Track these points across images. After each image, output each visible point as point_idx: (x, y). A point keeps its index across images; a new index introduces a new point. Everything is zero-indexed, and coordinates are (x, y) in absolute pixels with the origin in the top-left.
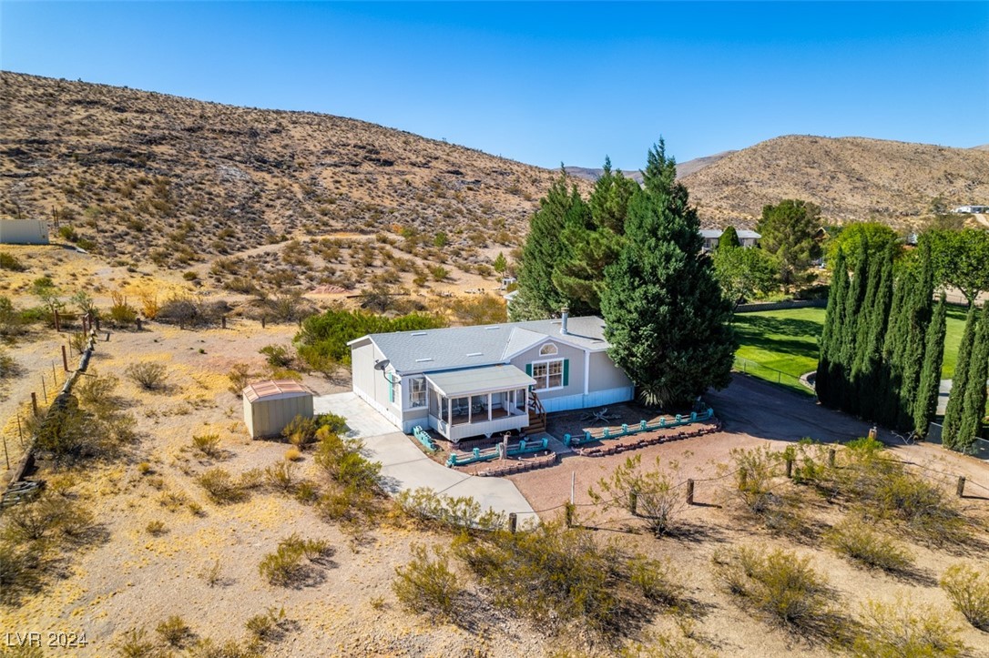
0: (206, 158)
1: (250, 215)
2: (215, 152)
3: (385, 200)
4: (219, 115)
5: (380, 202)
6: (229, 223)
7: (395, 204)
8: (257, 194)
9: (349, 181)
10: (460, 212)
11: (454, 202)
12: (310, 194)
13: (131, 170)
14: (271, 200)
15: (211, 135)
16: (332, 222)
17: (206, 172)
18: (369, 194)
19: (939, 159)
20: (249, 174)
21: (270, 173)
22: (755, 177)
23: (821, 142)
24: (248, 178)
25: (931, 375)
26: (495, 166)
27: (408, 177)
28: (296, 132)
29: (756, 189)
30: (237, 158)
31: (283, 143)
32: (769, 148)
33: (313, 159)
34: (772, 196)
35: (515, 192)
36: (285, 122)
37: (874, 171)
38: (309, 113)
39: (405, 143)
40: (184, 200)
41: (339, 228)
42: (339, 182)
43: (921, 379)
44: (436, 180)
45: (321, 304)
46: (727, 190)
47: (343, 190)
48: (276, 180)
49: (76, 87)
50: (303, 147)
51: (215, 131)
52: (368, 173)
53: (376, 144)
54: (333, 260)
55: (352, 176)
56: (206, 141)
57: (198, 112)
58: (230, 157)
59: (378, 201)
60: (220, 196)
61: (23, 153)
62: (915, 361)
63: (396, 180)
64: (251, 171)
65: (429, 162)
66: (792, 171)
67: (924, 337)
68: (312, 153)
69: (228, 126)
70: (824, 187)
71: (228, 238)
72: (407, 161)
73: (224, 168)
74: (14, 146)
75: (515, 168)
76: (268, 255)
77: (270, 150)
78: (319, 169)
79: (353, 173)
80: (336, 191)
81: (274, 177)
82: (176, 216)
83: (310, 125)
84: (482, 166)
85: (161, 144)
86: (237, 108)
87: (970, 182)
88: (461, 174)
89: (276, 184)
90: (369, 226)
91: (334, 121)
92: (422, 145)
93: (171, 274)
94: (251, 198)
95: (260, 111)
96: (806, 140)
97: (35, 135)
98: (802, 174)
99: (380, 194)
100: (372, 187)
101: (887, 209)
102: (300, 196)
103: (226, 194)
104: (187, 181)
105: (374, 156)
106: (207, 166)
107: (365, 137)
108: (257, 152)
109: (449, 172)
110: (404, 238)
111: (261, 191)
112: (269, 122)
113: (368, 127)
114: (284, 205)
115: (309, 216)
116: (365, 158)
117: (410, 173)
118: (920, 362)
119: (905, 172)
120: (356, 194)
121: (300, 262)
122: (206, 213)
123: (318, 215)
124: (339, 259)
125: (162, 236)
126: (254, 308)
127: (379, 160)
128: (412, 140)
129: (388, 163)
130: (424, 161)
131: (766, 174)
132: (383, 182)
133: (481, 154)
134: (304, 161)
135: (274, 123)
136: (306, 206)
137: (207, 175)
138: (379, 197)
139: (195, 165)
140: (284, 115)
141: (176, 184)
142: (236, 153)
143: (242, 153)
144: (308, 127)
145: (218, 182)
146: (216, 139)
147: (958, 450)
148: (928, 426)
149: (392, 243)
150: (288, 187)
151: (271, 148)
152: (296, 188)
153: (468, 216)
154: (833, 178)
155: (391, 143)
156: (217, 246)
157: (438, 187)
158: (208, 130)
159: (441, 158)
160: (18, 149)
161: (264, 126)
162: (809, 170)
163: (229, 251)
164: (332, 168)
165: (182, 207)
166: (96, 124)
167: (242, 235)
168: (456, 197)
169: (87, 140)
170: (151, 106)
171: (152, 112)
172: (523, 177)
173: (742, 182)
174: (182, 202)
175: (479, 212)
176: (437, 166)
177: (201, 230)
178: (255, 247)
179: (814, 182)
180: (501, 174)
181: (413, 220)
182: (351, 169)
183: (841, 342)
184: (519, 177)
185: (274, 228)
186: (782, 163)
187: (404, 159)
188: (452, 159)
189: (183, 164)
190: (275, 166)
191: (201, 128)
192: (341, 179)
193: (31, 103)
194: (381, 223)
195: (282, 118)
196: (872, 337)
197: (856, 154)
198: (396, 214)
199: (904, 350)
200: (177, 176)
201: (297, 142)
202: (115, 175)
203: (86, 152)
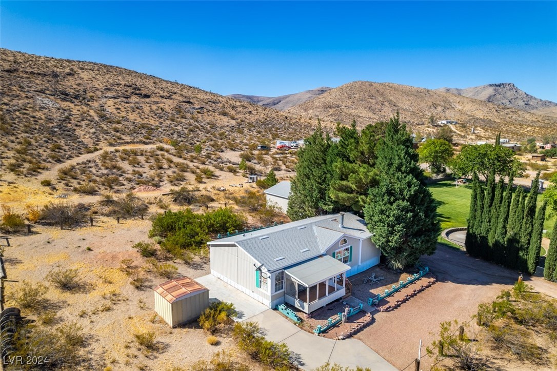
0: (25, 92)
1: (66, 133)
2: (31, 87)
3: (151, 120)
4: (27, 62)
5: (148, 122)
6: (55, 139)
7: (157, 123)
8: (68, 118)
9: (125, 108)
10: (198, 128)
11: (192, 121)
12: (103, 117)
14: (78, 121)
15: (24, 75)
16: (123, 137)
17: (27, 101)
18: (140, 117)
19: (428, 95)
20: (58, 103)
21: (72, 103)
22: (344, 104)
23: (374, 85)
24: (58, 106)
25: (537, 241)
26: (209, 98)
27: (161, 105)
28: (85, 75)
29: (345, 110)
30: (48, 92)
31: (77, 82)
32: (349, 88)
33: (99, 94)
34: (354, 114)
35: (225, 114)
36: (75, 68)
37: (401, 101)
38: (89, 62)
39: (154, 83)
40: (16, 122)
41: (129, 141)
42: (119, 109)
43: (531, 243)
44: (178, 107)
45: (147, 201)
46: (331, 111)
47: (123, 114)
48: (78, 108)
50: (91, 85)
51: (27, 72)
52: (136, 103)
53: (137, 84)
54: (136, 165)
55: (127, 105)
56: (22, 80)
57: (11, 58)
58: (42, 91)
59: (146, 121)
60: (42, 119)
62: (528, 234)
63: (154, 107)
64: (59, 101)
65: (171, 95)
66: (362, 100)
67: (532, 221)
68: (98, 90)
69: (36, 69)
70: (379, 109)
71: (57, 150)
72: (158, 95)
73: (40, 99)
75: (221, 99)
76: (90, 162)
77: (68, 86)
78: (104, 100)
79: (126, 103)
80: (118, 115)
81: (76, 105)
82: (13, 134)
83: (93, 70)
84: (202, 98)
86: (40, 57)
87: (443, 108)
88: (191, 103)
89: (79, 111)
90: (148, 139)
91: (109, 69)
92: (164, 85)
93: (29, 181)
94: (64, 121)
95: (56, 60)
96: (367, 84)
98: (368, 102)
99: (147, 116)
100: (141, 112)
101: (410, 122)
102: (97, 119)
103: (46, 118)
104: (14, 108)
105: (138, 92)
106: (27, 97)
107: (130, 79)
108: (60, 88)
109: (184, 102)
110: (173, 147)
111: (70, 115)
112: (64, 67)
113: (130, 73)
114: (88, 125)
115: (107, 133)
116: (133, 93)
117: (161, 102)
118: (530, 234)
119: (415, 102)
120: (132, 117)
121: (115, 167)
122: (36, 131)
123: (113, 132)
124: (140, 164)
125: (9, 150)
126: (104, 207)
127: (141, 94)
128: (158, 82)
129: (148, 97)
130: (168, 95)
131: (350, 102)
132: (146, 109)
133: (199, 90)
134: (93, 94)
135: (68, 68)
136: (103, 125)
137: (28, 103)
138: (146, 118)
139: (18, 96)
140: (73, 63)
141: (7, 110)
142: (46, 88)
143: (50, 88)
144: (91, 72)
145: (37, 109)
146: (29, 78)
147: (553, 281)
148: (535, 268)
149: (167, 151)
150: (87, 113)
151: (70, 84)
152: (92, 113)
153: (202, 130)
154: (382, 104)
155: (147, 83)
156: (53, 158)
157: (180, 112)
158: (22, 72)
159: (178, 93)
161: (62, 70)
162: (370, 100)
163: (61, 159)
164: (112, 100)
165: (16, 127)
167: (67, 148)
168: (193, 118)
172: (226, 105)
173: (338, 106)
174: (15, 123)
175: (208, 127)
176: (176, 98)
177: (37, 144)
178: (78, 156)
179: (374, 107)
180: (214, 103)
181: (172, 134)
182: (125, 100)
183: (482, 222)
184: (224, 105)
185: (86, 141)
186: (357, 96)
187: (156, 94)
188: (184, 93)
189: (8, 95)
190: (74, 98)
191: (16, 70)
192: (120, 107)
194: (153, 137)
195: (73, 65)
196: (501, 220)
197: (391, 92)
198: (160, 130)
199: (521, 228)
200: (6, 104)
201: (86, 82)
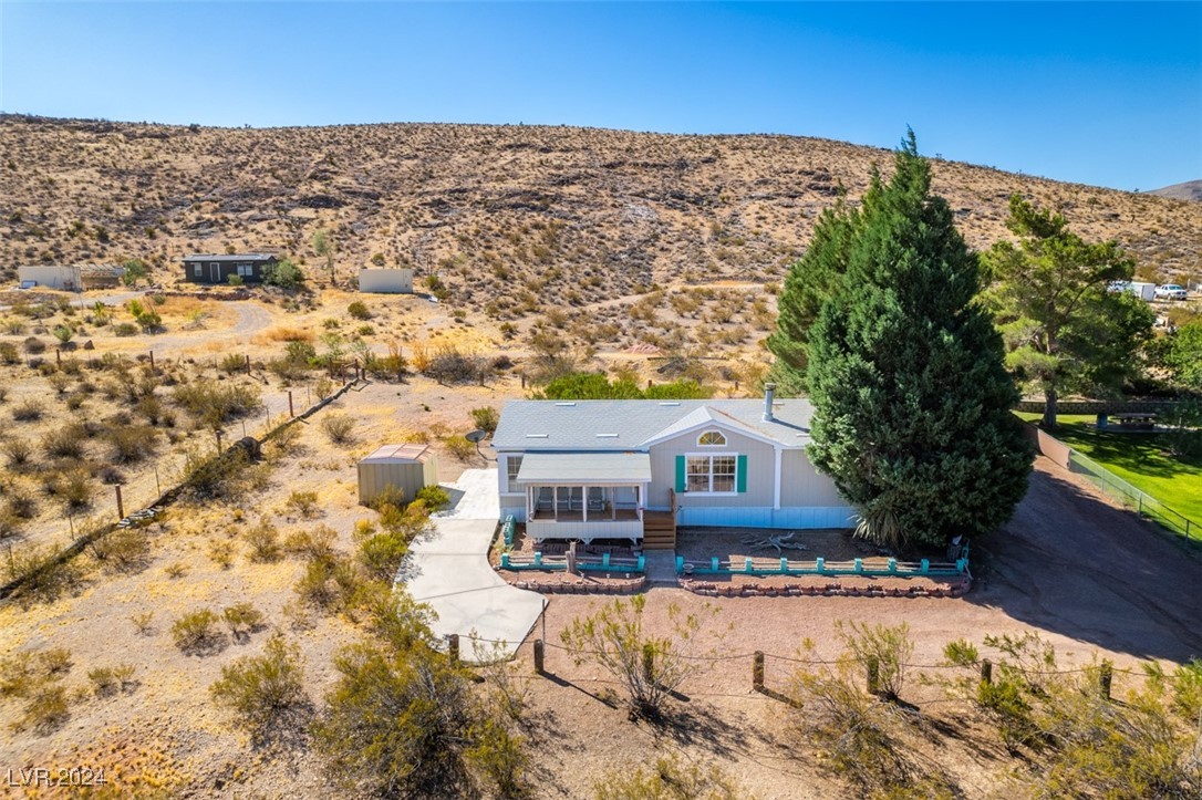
0: (615, 197)
1: (635, 262)
2: (629, 189)
4: (648, 147)
8: (656, 236)
9: (777, 217)
12: (719, 235)
13: (530, 214)
14: (669, 243)
15: (631, 171)
16: (725, 268)
17: (610, 212)
20: (658, 213)
21: (684, 210)
24: (655, 217)
26: (1006, 187)
28: (734, 160)
30: (651, 195)
31: (713, 174)
33: (742, 191)
36: (723, 149)
38: (758, 135)
40: (570, 245)
41: (729, 275)
42: (764, 218)
47: (764, 228)
48: (687, 219)
49: (513, 131)
50: (735, 178)
51: (638, 165)
52: (807, 206)
53: (831, 167)
55: (783, 210)
56: (623, 178)
57: (625, 145)
58: (642, 195)
60: (612, 240)
61: (444, 203)
64: (661, 209)
68: (744, 184)
69: (655, 158)
71: (591, 287)
73: (632, 207)
74: (436, 197)
76: (623, 307)
77: (694, 183)
78: (745, 203)
79: (786, 207)
80: (754, 230)
81: (686, 215)
82: (550, 263)
83: (754, 149)
84: (983, 188)
85: (573, 184)
86: (673, 137)
89: (685, 224)
91: (786, 142)
94: (645, 241)
95: (699, 137)
97: (459, 184)
100: (805, 224)
102: (706, 237)
103: (620, 237)
104: (584, 224)
105: (822, 184)
106: (614, 206)
107: (819, 159)
108: (678, 186)
111: (663, 232)
112: (704, 149)
113: (831, 146)
114: (682, 248)
115: (702, 261)
116: (810, 186)
120: (779, 233)
121: (647, 316)
122: (587, 259)
123: (714, 260)
124: (696, 313)
125: (522, 285)
127: (827, 188)
134: (731, 194)
135: (711, 151)
136: (706, 249)
137: (610, 215)
139: (601, 204)
140: (726, 140)
141: (571, 227)
142: (653, 189)
143: (660, 188)
144: (750, 153)
145: (618, 224)
146: (635, 174)
150: (698, 227)
151: (697, 181)
152: (706, 228)
155: (855, 166)
156: (573, 297)
158: (630, 164)
160: (440, 199)
161: (697, 155)
163: (583, 301)
164: (761, 201)
165: (563, 253)
166: (517, 168)
167: (610, 284)
169: (502, 185)
170: (578, 144)
171: (577, 150)
174: (567, 247)
177: (569, 278)
178: (616, 298)
182: (787, 201)
185: (655, 275)
189: (588, 204)
190: (693, 202)
191: (621, 163)
192: (768, 215)
193: (469, 152)
195: (722, 143)
200: (577, 218)
201: (731, 171)
202: (513, 221)
203: (497, 197)
